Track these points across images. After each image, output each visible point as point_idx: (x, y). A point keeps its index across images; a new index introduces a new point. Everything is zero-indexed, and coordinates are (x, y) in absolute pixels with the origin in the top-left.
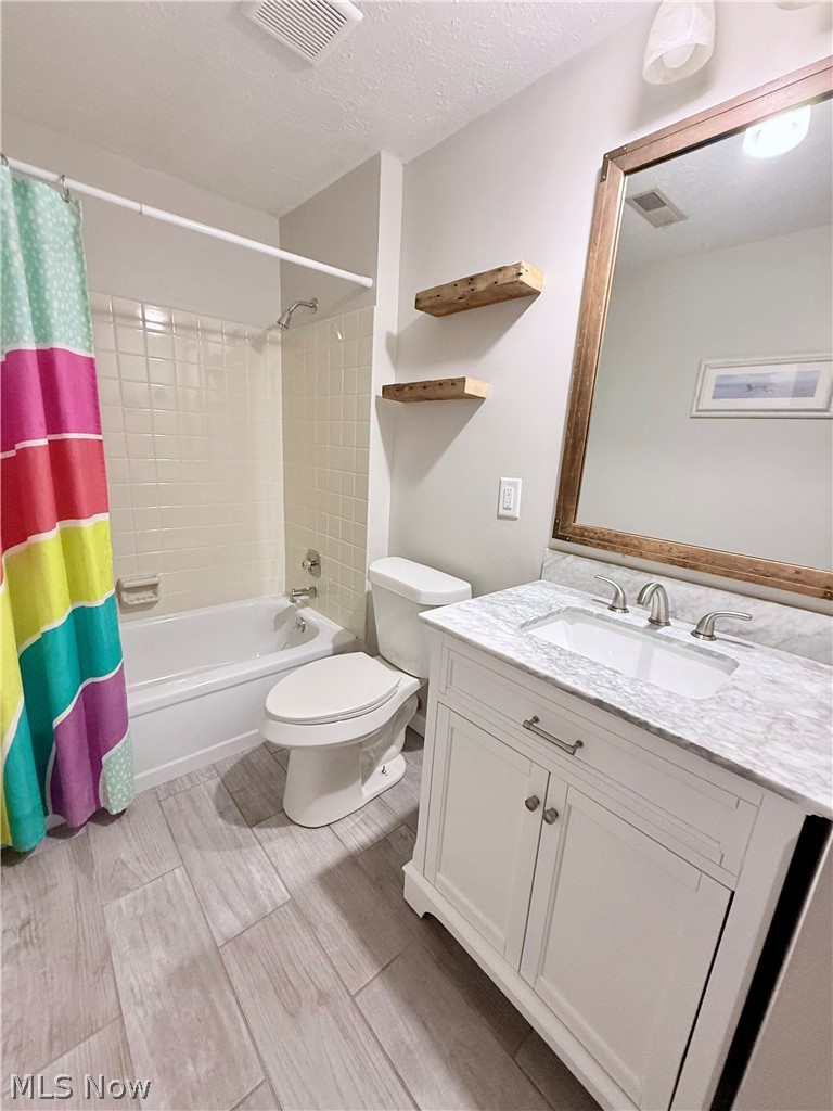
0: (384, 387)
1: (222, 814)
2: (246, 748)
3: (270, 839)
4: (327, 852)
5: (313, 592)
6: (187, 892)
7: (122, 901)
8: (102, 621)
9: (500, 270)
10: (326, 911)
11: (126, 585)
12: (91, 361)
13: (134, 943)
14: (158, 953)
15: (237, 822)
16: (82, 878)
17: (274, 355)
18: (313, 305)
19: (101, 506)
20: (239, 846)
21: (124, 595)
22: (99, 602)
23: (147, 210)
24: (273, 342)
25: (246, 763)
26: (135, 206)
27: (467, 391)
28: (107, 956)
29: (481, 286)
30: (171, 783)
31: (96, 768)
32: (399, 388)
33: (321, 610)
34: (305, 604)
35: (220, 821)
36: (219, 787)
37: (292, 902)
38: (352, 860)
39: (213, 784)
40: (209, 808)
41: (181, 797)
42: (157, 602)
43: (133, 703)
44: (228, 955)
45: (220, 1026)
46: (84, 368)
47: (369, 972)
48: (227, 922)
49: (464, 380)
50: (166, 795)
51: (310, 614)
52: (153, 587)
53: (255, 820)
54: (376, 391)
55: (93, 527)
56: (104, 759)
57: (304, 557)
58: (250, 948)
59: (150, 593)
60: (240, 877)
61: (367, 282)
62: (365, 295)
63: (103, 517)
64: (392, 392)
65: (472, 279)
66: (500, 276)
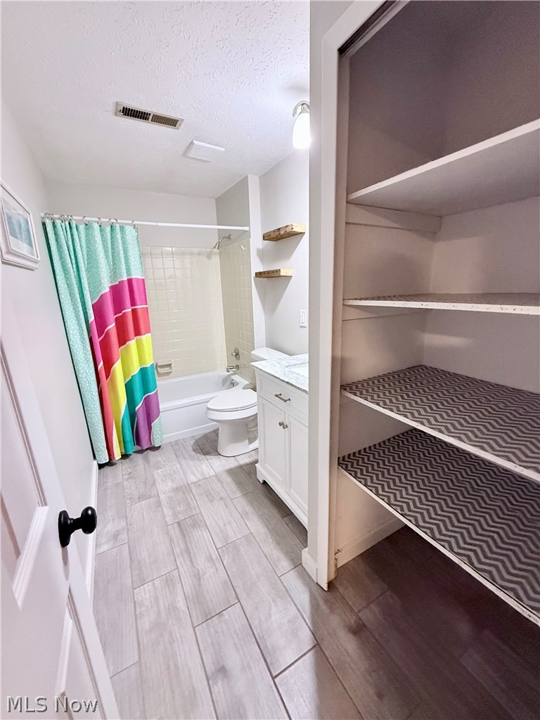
0: (256, 273)
1: (194, 451)
2: (207, 431)
3: (211, 459)
4: (232, 464)
5: (237, 367)
6: (180, 471)
7: (159, 471)
8: (150, 373)
9: (287, 226)
10: (228, 479)
11: (159, 364)
12: (143, 280)
13: (162, 480)
14: (170, 484)
15: (199, 453)
16: (147, 465)
17: (216, 260)
18: (229, 238)
19: (148, 331)
20: (200, 460)
21: (159, 369)
22: (149, 365)
23: (159, 224)
24: (215, 254)
25: (205, 436)
26: (156, 224)
27: (281, 274)
28: (154, 483)
29: (282, 233)
30: (176, 441)
31: (150, 428)
32: (260, 273)
33: (241, 375)
34: (235, 374)
35: (194, 453)
36: (194, 443)
37: (216, 476)
38: (241, 467)
39: (192, 442)
40: (190, 449)
41: (180, 445)
42: (171, 372)
43: (161, 406)
44: (192, 486)
45: (188, 501)
46: (141, 283)
47: (239, 494)
48: (193, 478)
49: (280, 270)
50: (175, 445)
51: (236, 378)
52: (170, 365)
53: (206, 453)
54: (253, 275)
55: (146, 339)
56: (152, 425)
57: (233, 351)
58: (200, 485)
59: (168, 368)
60: (199, 469)
61: (246, 228)
62: (246, 234)
63: (149, 335)
64: (259, 275)
65: (279, 229)
66: (287, 229)
